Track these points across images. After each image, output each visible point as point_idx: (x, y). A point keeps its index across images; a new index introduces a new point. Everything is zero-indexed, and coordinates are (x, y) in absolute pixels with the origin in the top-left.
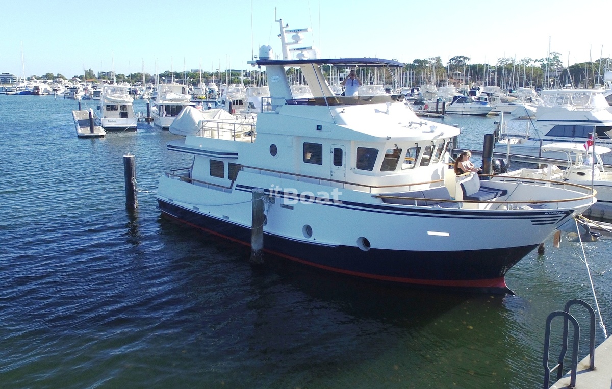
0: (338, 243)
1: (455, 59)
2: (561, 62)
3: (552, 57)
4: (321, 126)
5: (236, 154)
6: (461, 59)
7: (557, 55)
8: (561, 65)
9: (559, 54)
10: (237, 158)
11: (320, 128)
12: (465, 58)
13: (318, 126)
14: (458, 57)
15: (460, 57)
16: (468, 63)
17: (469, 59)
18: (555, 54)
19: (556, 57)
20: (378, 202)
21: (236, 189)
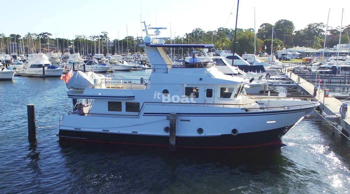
0: (220, 134)
1: (42, 35)
2: (109, 38)
3: (103, 35)
4: (202, 78)
5: (134, 97)
6: (46, 34)
7: (106, 33)
8: (109, 40)
9: (107, 33)
10: (134, 99)
11: (201, 79)
12: (49, 34)
13: (200, 79)
14: (43, 33)
15: (45, 33)
16: (51, 37)
17: (51, 35)
18: (105, 33)
19: (105, 35)
20: (244, 111)
21: (143, 116)
